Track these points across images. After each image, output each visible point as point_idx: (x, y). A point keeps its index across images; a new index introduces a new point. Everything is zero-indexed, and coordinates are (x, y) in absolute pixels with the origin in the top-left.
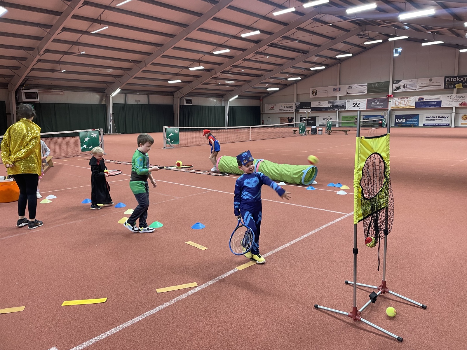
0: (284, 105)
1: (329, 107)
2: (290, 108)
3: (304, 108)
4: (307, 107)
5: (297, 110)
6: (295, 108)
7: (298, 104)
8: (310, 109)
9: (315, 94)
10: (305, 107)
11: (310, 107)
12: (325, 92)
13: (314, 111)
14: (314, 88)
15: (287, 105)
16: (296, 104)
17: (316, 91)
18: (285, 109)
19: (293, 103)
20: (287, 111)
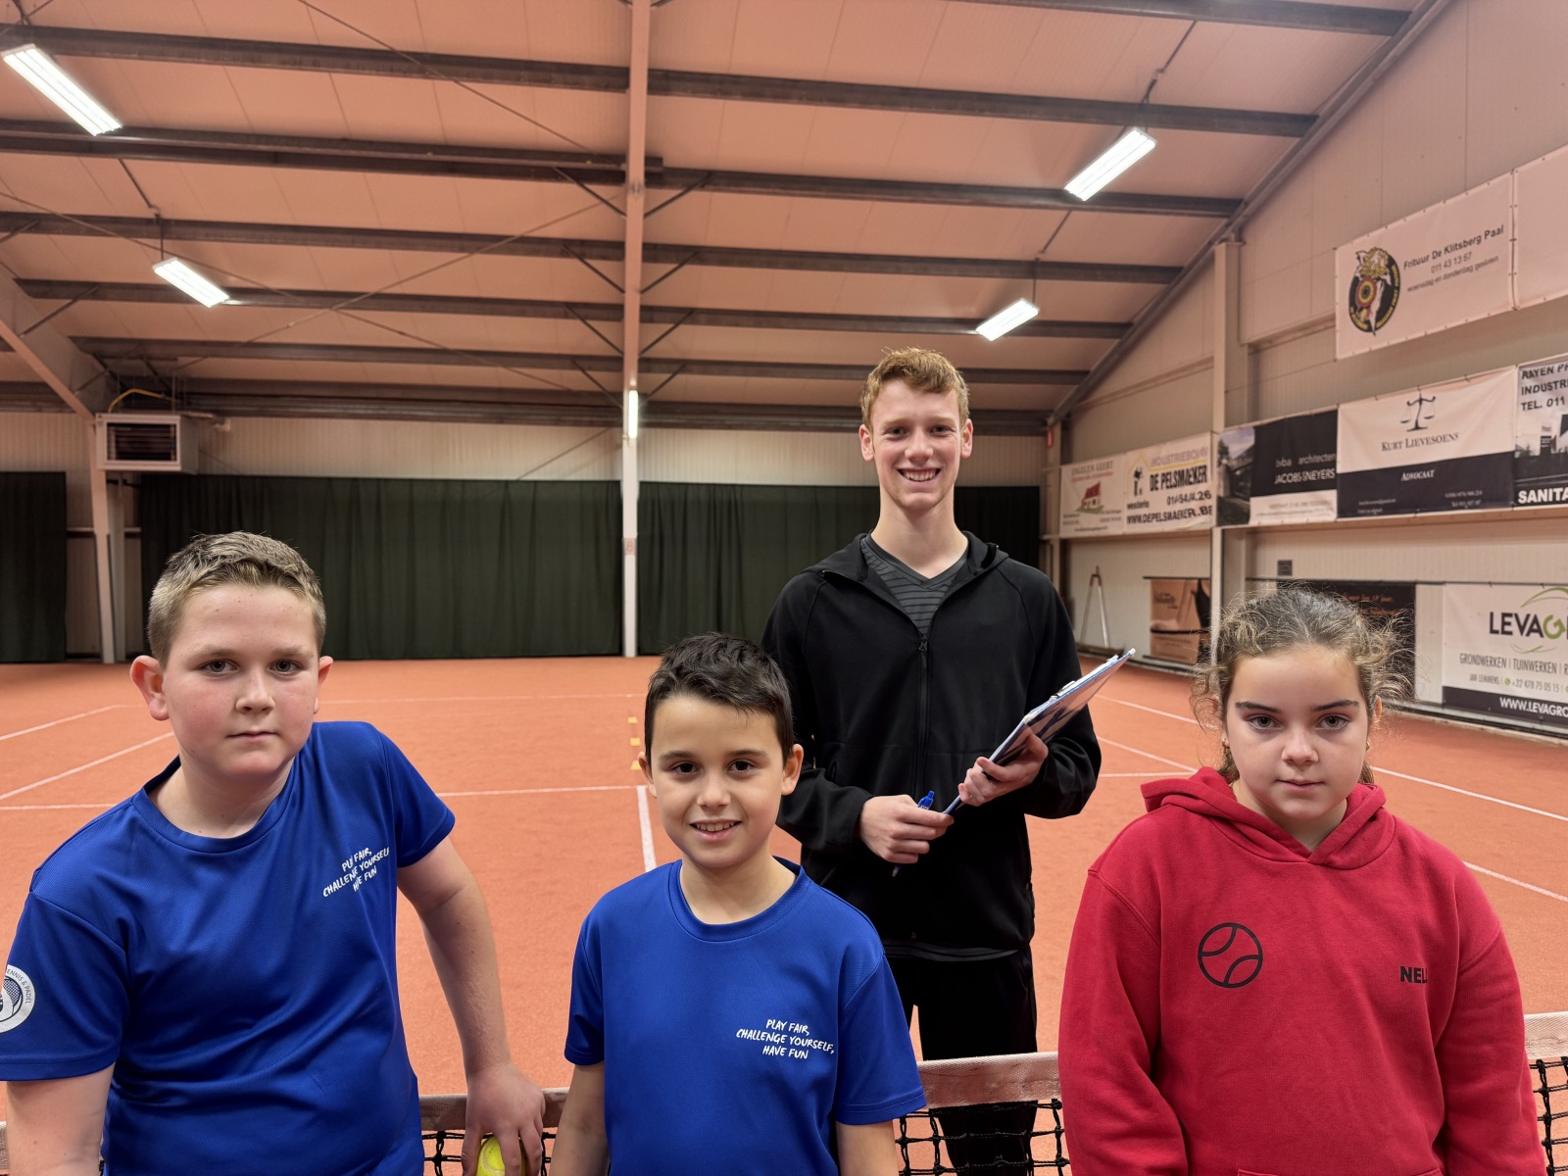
0: (1155, 462)
1: (1526, 454)
2: (1187, 490)
3: (1280, 479)
4: (1311, 476)
5: (1231, 512)
6: (1214, 485)
7: (1241, 444)
8: (1331, 495)
9: (1376, 306)
10: (1295, 477)
11: (1333, 464)
12: (1479, 253)
13: (1369, 510)
14: (1365, 243)
15: (1168, 459)
16: (1223, 451)
17: (1391, 262)
18: (1159, 501)
19: (1204, 441)
20: (1169, 517)
